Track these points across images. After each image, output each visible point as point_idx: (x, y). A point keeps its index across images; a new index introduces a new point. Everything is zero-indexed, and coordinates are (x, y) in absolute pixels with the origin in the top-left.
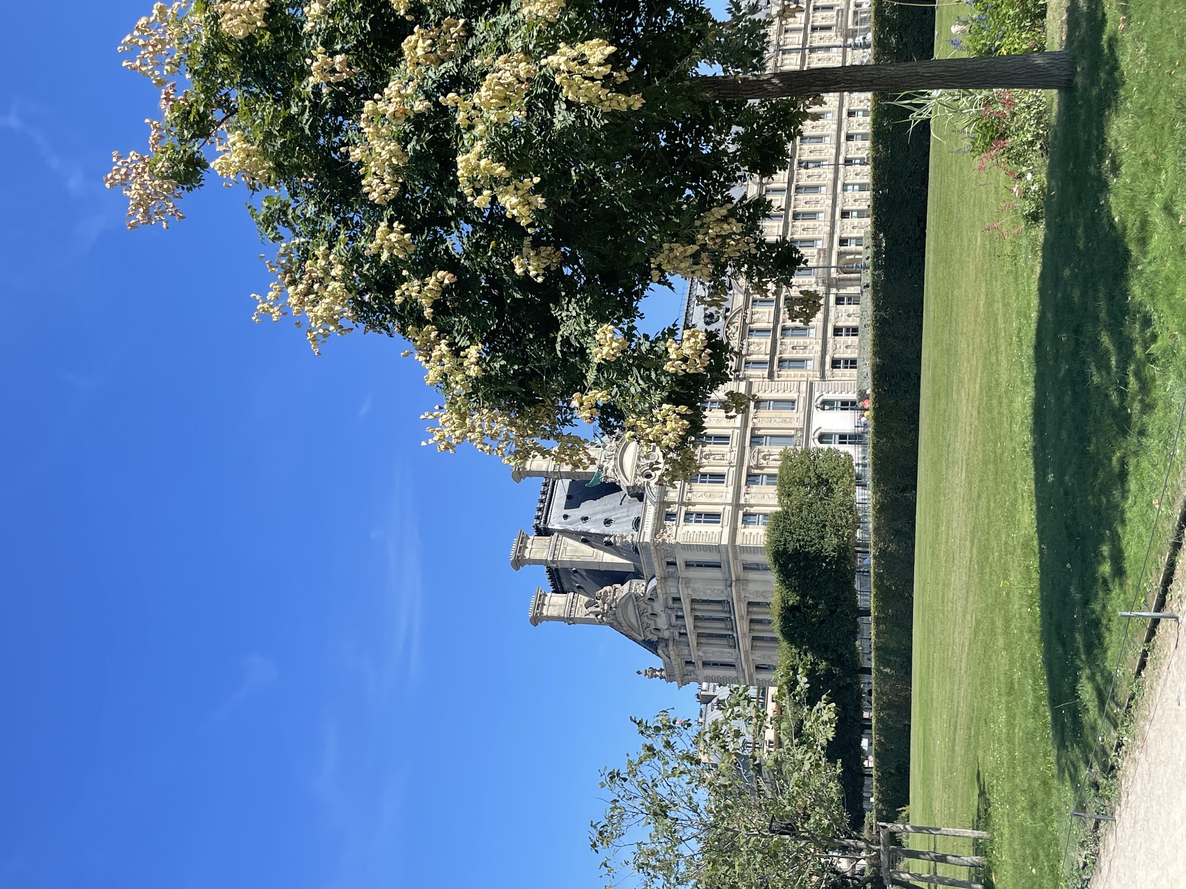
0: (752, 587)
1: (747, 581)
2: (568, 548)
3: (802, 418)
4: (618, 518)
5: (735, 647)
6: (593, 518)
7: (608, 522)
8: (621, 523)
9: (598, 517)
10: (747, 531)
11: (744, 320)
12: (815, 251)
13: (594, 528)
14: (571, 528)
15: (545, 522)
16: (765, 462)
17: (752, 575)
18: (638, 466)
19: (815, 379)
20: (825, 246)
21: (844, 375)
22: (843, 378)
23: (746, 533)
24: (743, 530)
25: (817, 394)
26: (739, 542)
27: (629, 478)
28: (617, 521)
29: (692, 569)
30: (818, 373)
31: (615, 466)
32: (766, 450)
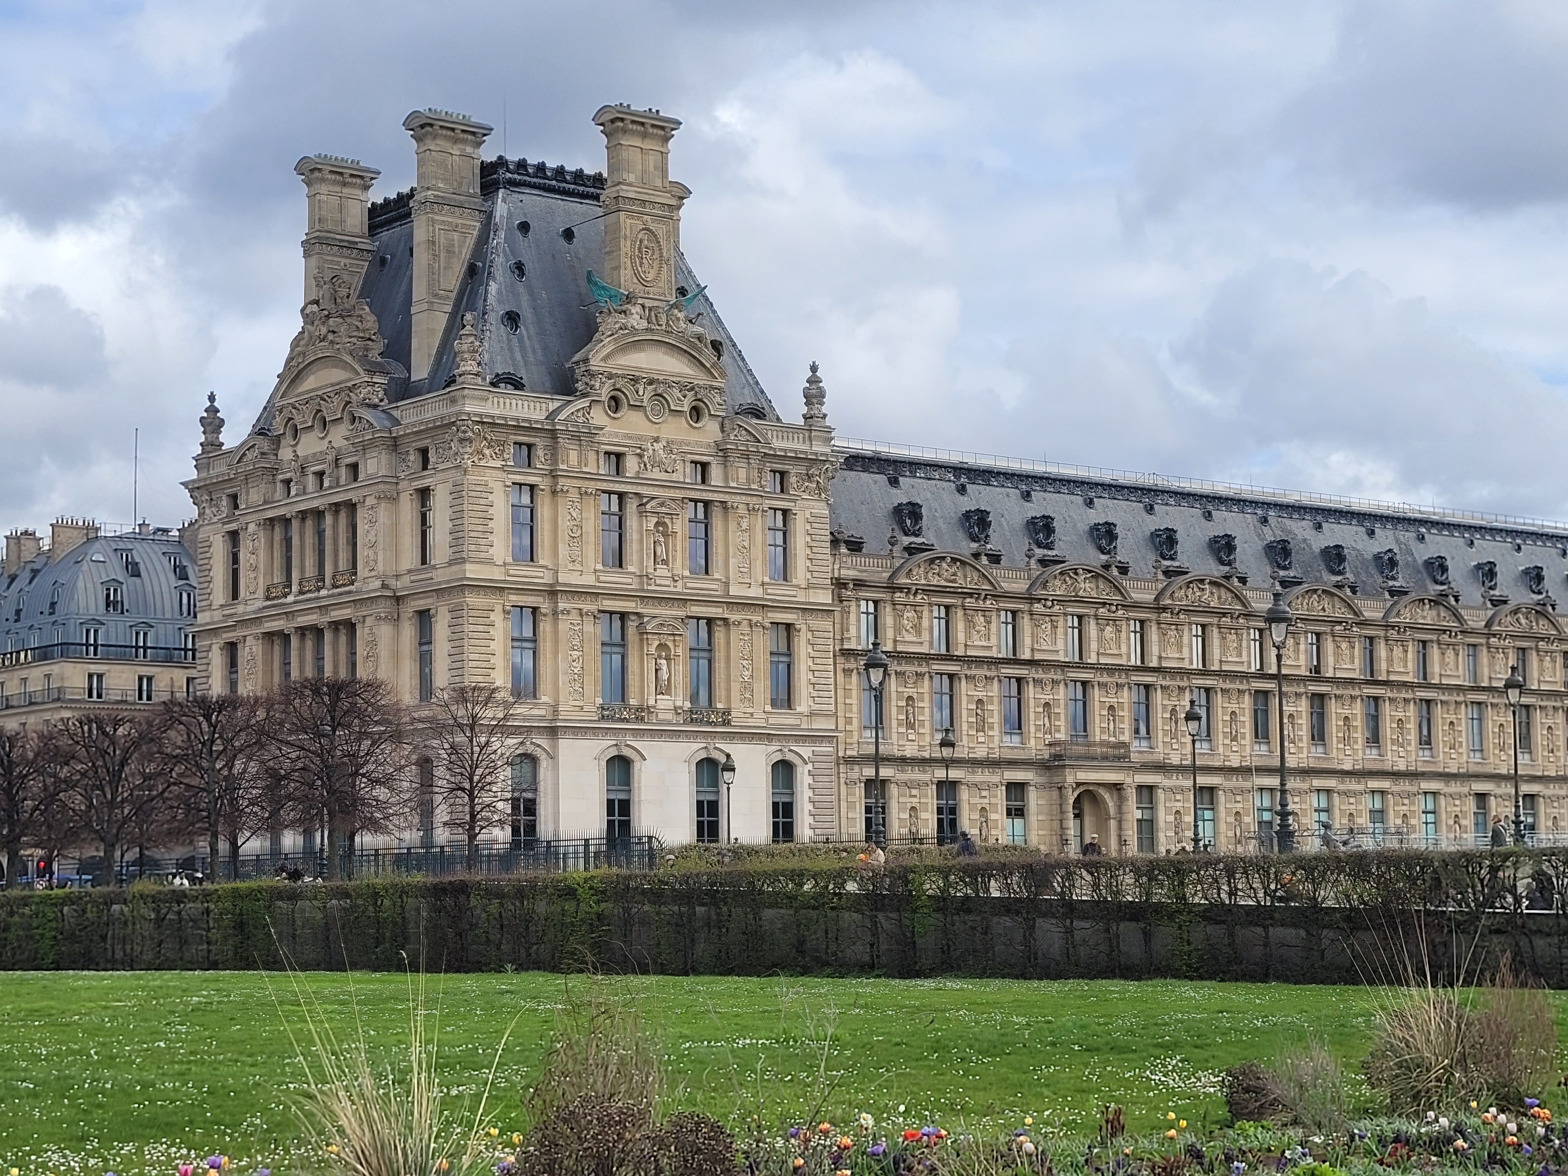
0: (385, 631)
1: (397, 620)
2: (456, 236)
3: (751, 722)
4: (521, 340)
5: (268, 598)
6: (521, 289)
7: (512, 319)
8: (510, 349)
9: (525, 299)
10: (497, 617)
11: (971, 595)
12: (1125, 738)
13: (499, 292)
14: (499, 240)
15: (512, 183)
16: (653, 649)
17: (409, 631)
18: (635, 380)
19: (841, 747)
20: (1134, 757)
21: (851, 806)
22: (844, 804)
23: (493, 617)
24: (498, 609)
25: (806, 751)
26: (472, 599)
27: (611, 362)
28: (515, 340)
29: (417, 504)
30: (854, 753)
31: (634, 331)
32: (680, 651)
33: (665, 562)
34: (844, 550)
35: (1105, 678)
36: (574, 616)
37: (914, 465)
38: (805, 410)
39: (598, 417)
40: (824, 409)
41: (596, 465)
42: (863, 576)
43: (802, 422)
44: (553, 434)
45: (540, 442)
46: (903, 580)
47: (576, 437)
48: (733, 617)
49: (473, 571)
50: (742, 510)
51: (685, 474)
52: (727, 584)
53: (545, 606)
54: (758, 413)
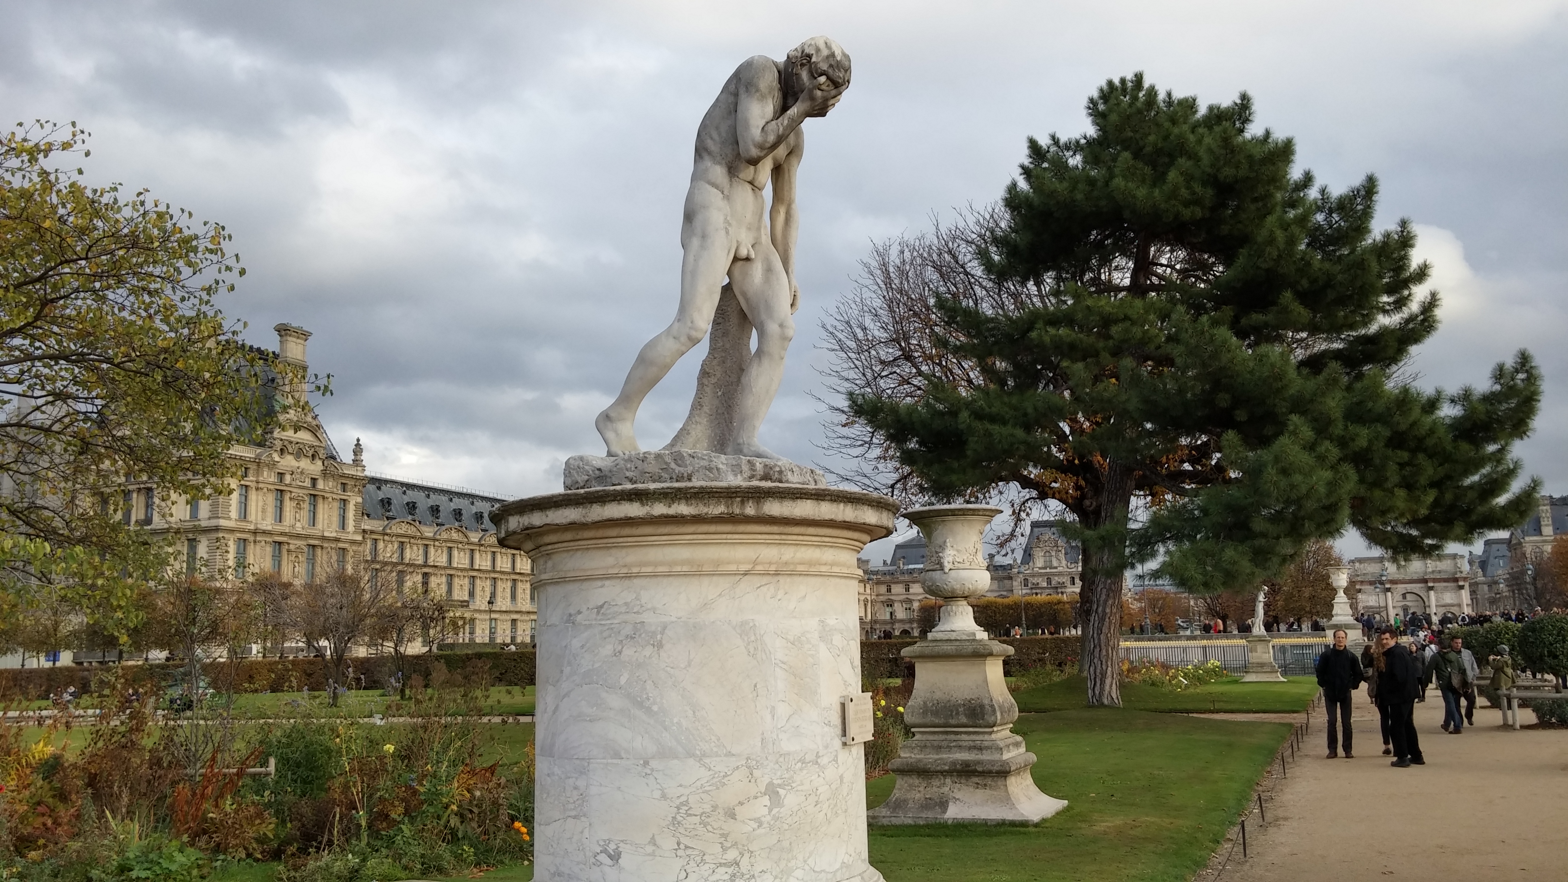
18: (291, 442)
24: (232, 539)
26: (219, 534)
27: (281, 434)
31: (292, 421)
32: (303, 559)
33: (299, 521)
34: (366, 517)
35: (460, 573)
36: (263, 543)
37: (386, 482)
38: (353, 457)
39: (276, 457)
40: (362, 458)
41: (273, 478)
42: (373, 528)
43: (351, 462)
44: (259, 464)
45: (253, 467)
46: (388, 531)
47: (268, 465)
48: (325, 545)
49: (223, 523)
50: (330, 499)
51: (308, 483)
52: (323, 531)
53: (251, 538)
54: (333, 458)
